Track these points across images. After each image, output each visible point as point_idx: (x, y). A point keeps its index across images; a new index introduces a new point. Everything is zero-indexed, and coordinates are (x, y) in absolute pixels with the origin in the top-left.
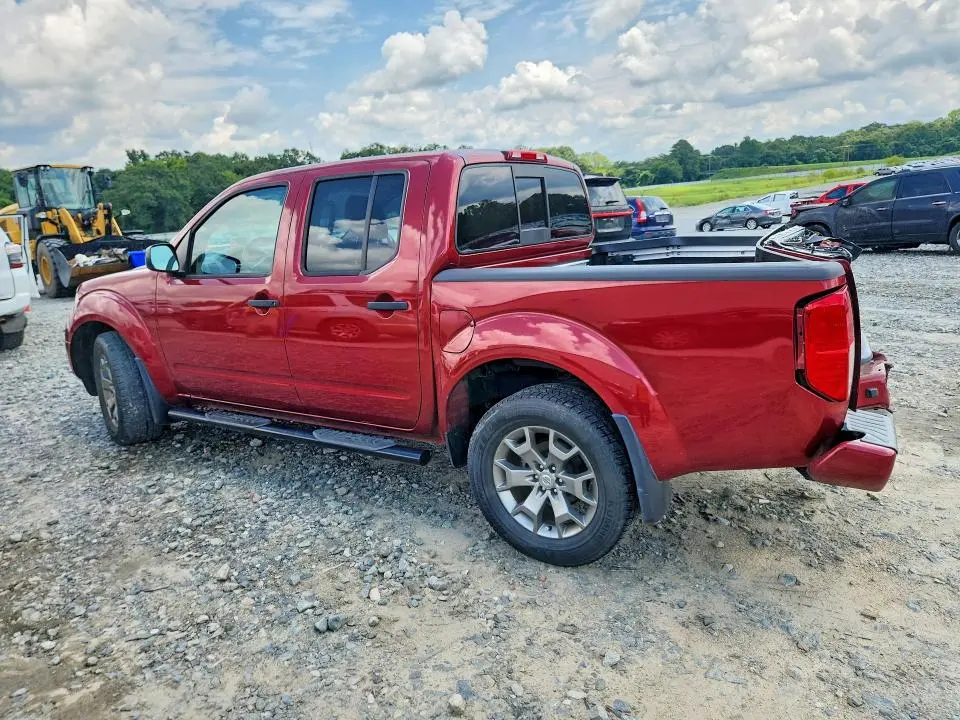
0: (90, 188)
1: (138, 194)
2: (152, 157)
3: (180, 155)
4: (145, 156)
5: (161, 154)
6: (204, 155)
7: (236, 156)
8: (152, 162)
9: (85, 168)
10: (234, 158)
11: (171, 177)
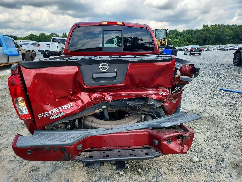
0: (166, 34)
1: (202, 35)
2: (209, 26)
3: (217, 25)
4: (207, 26)
5: (212, 25)
6: (223, 25)
7: (233, 25)
8: (209, 27)
9: (166, 29)
10: (232, 26)
11: (211, 31)
